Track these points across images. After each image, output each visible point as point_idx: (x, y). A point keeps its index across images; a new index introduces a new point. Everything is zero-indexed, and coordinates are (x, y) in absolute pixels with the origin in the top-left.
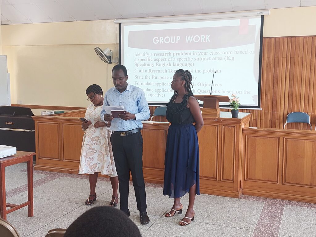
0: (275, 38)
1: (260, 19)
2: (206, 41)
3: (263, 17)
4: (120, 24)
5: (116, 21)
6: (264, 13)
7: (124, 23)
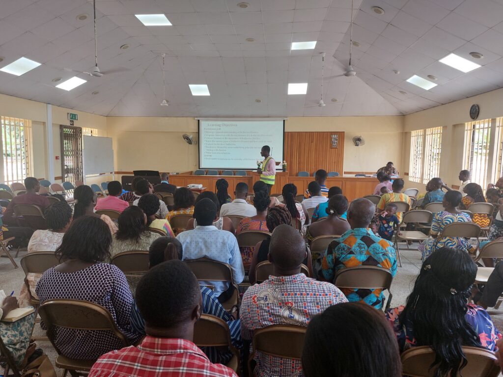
0: (291, 132)
1: (283, 122)
3: (284, 121)
4: (199, 121)
5: (196, 118)
6: (285, 119)
7: (201, 120)
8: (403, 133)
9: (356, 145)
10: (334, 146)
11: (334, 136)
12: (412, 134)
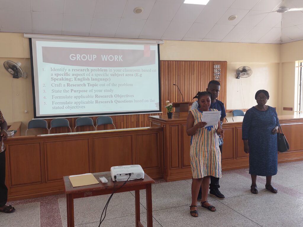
0: (168, 61)
2: (120, 61)
3: (158, 45)
4: (30, 40)
7: (34, 38)
9: (237, 78)
10: (217, 78)
11: (217, 67)
12: (297, 63)
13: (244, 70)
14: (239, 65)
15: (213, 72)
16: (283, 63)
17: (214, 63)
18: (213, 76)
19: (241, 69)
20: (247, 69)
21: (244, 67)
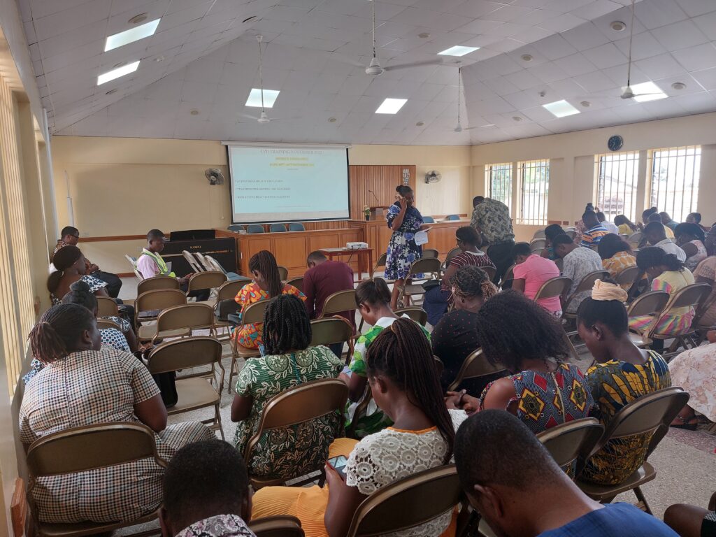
0: (357, 166)
1: (345, 151)
3: (347, 149)
4: (227, 147)
5: (221, 143)
6: (349, 147)
7: (231, 145)
8: (469, 167)
9: (426, 183)
10: (405, 183)
11: (405, 171)
12: (487, 168)
13: (433, 175)
14: (428, 169)
15: (402, 177)
16: (474, 167)
17: (403, 167)
18: (402, 181)
19: (430, 173)
20: (436, 173)
21: (433, 172)
